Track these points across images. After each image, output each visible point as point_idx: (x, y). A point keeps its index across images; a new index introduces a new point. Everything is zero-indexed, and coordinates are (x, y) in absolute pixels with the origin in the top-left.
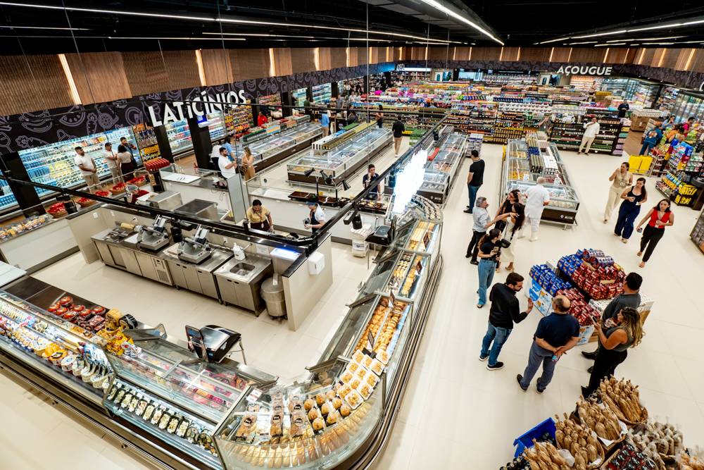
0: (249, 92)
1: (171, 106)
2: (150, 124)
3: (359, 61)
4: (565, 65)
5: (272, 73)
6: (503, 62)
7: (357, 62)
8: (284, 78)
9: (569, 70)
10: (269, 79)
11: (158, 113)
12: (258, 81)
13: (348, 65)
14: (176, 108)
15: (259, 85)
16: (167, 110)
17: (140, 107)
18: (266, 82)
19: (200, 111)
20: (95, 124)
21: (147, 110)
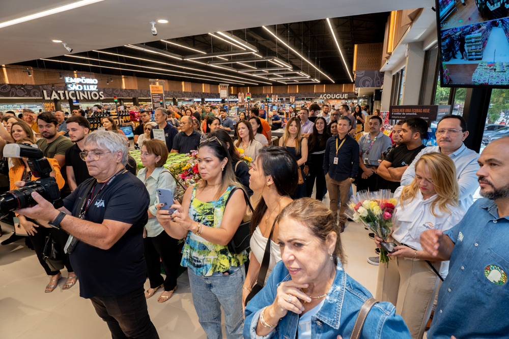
0: (107, 94)
1: (57, 92)
2: (44, 98)
3: (192, 90)
4: (323, 94)
5: (124, 87)
6: (290, 93)
7: (191, 90)
8: (132, 90)
9: (325, 96)
10: (121, 90)
11: (49, 95)
12: (113, 90)
13: (183, 90)
14: (59, 94)
15: (114, 92)
16: (54, 93)
17: (40, 91)
18: (119, 91)
19: (73, 97)
20: (14, 93)
21: (43, 92)
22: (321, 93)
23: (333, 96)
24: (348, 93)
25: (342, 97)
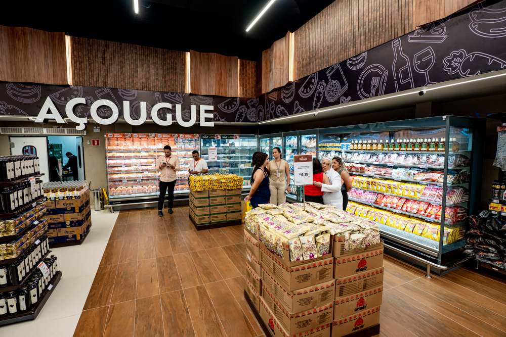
22: (47, 90)
23: (135, 114)
24: (216, 99)
25: (186, 118)
